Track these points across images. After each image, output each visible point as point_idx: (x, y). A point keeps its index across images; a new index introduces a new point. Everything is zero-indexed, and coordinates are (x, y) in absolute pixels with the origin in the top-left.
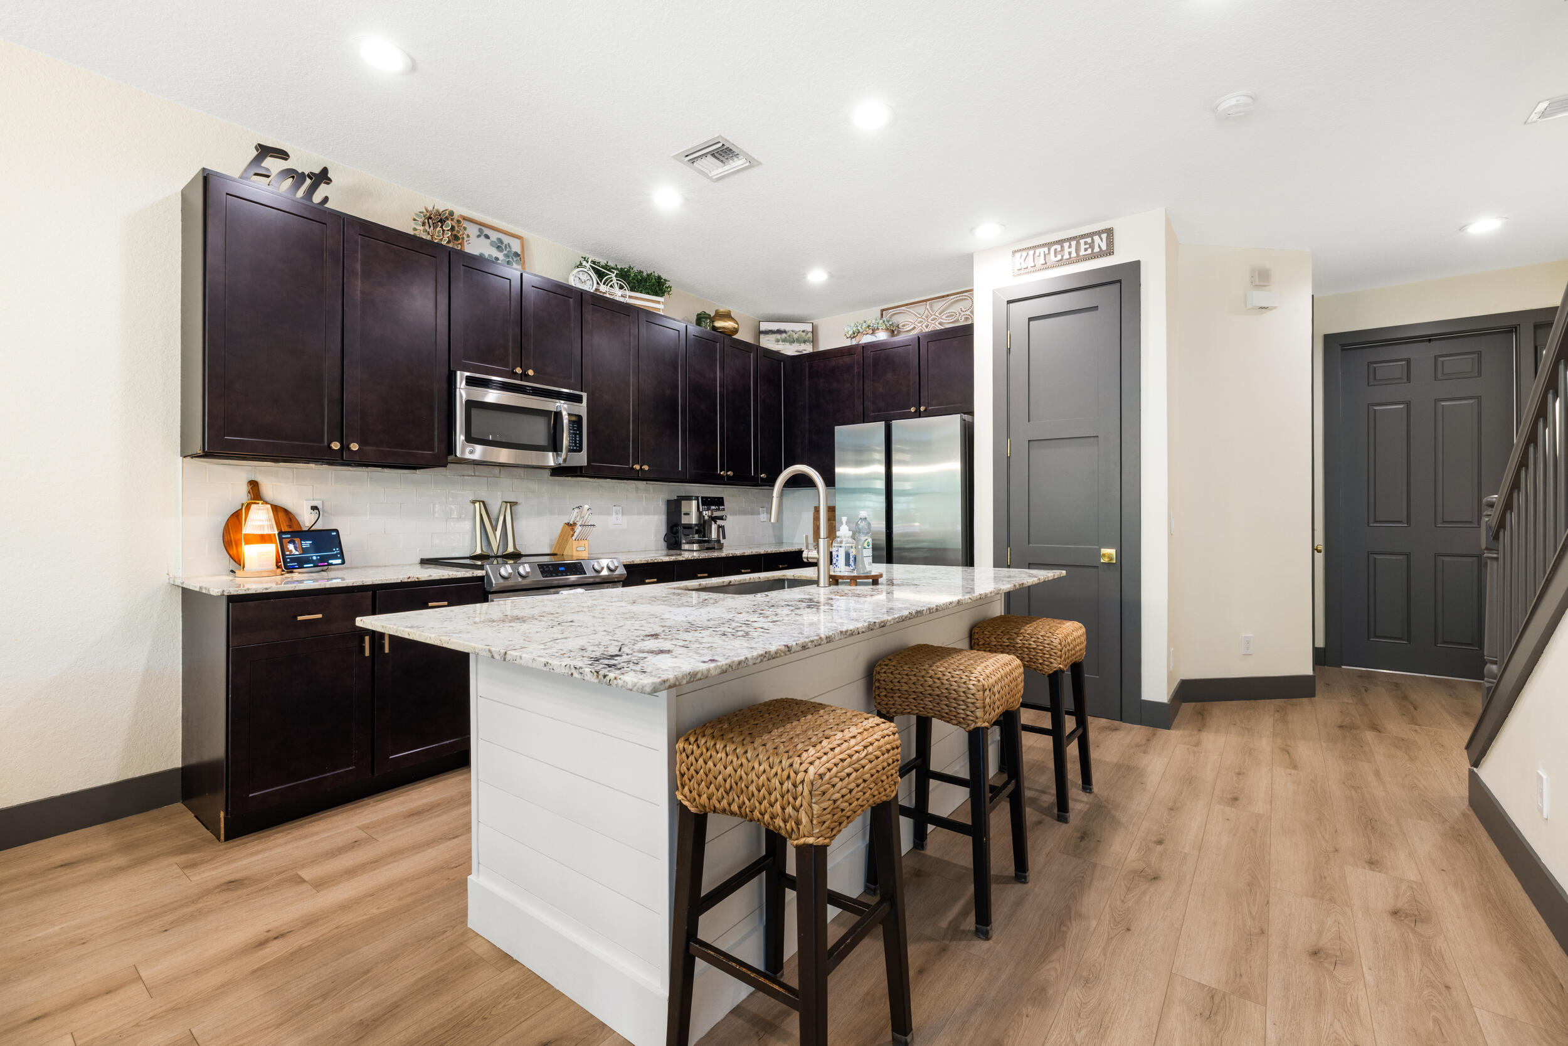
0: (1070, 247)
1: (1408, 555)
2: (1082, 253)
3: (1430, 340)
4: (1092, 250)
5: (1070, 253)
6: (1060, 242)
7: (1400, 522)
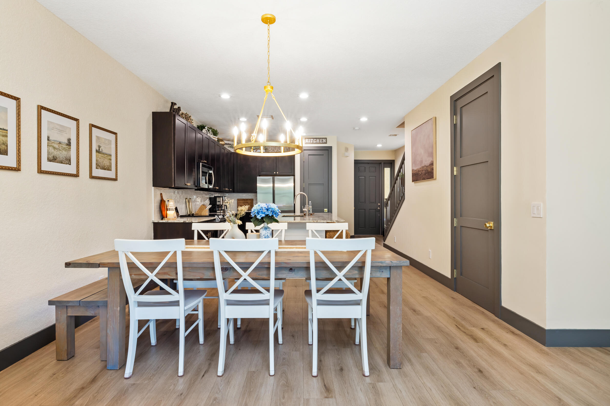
0: (318, 140)
1: (365, 209)
2: (321, 142)
3: (368, 163)
4: (323, 142)
5: (318, 141)
6: (316, 138)
7: (364, 202)
